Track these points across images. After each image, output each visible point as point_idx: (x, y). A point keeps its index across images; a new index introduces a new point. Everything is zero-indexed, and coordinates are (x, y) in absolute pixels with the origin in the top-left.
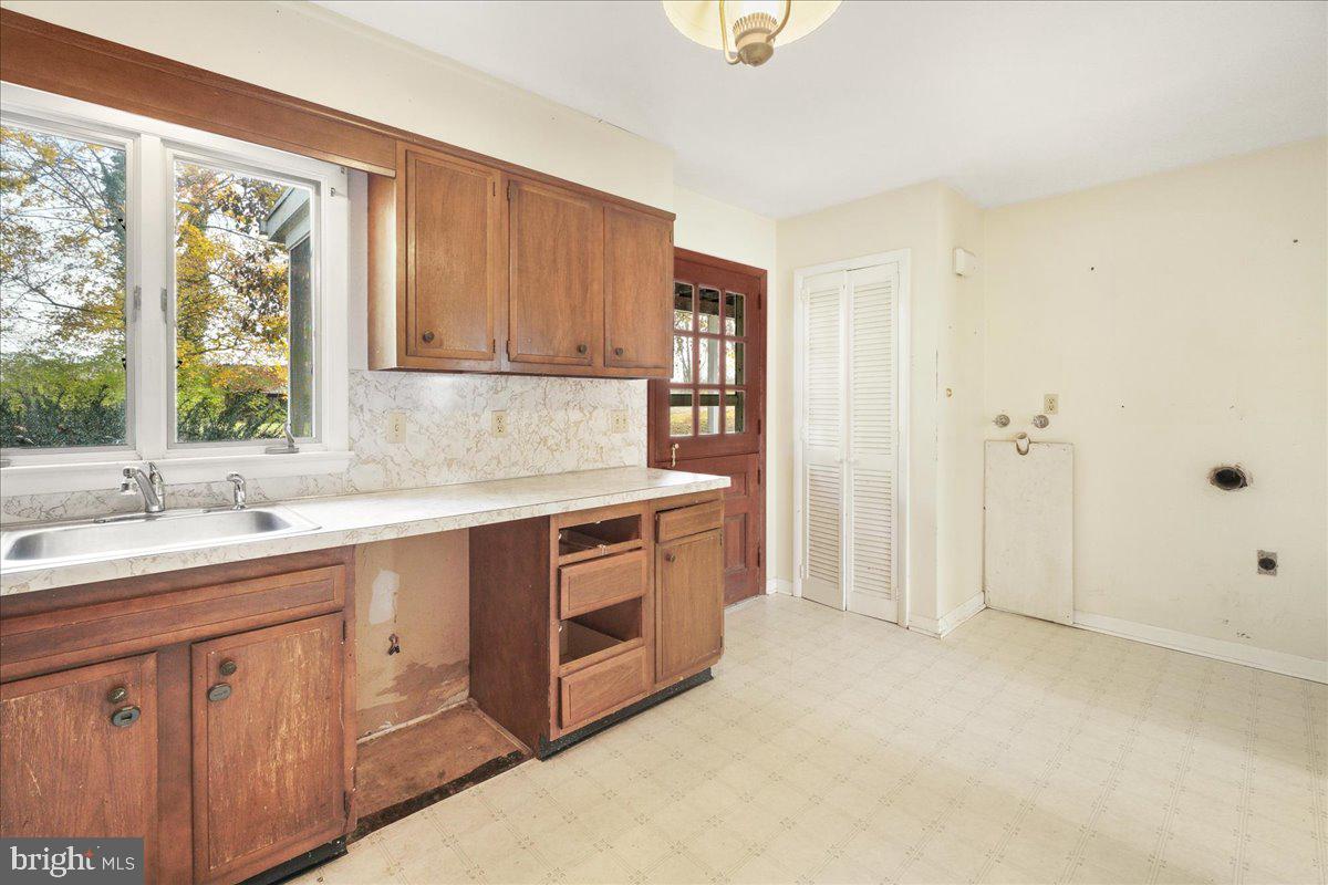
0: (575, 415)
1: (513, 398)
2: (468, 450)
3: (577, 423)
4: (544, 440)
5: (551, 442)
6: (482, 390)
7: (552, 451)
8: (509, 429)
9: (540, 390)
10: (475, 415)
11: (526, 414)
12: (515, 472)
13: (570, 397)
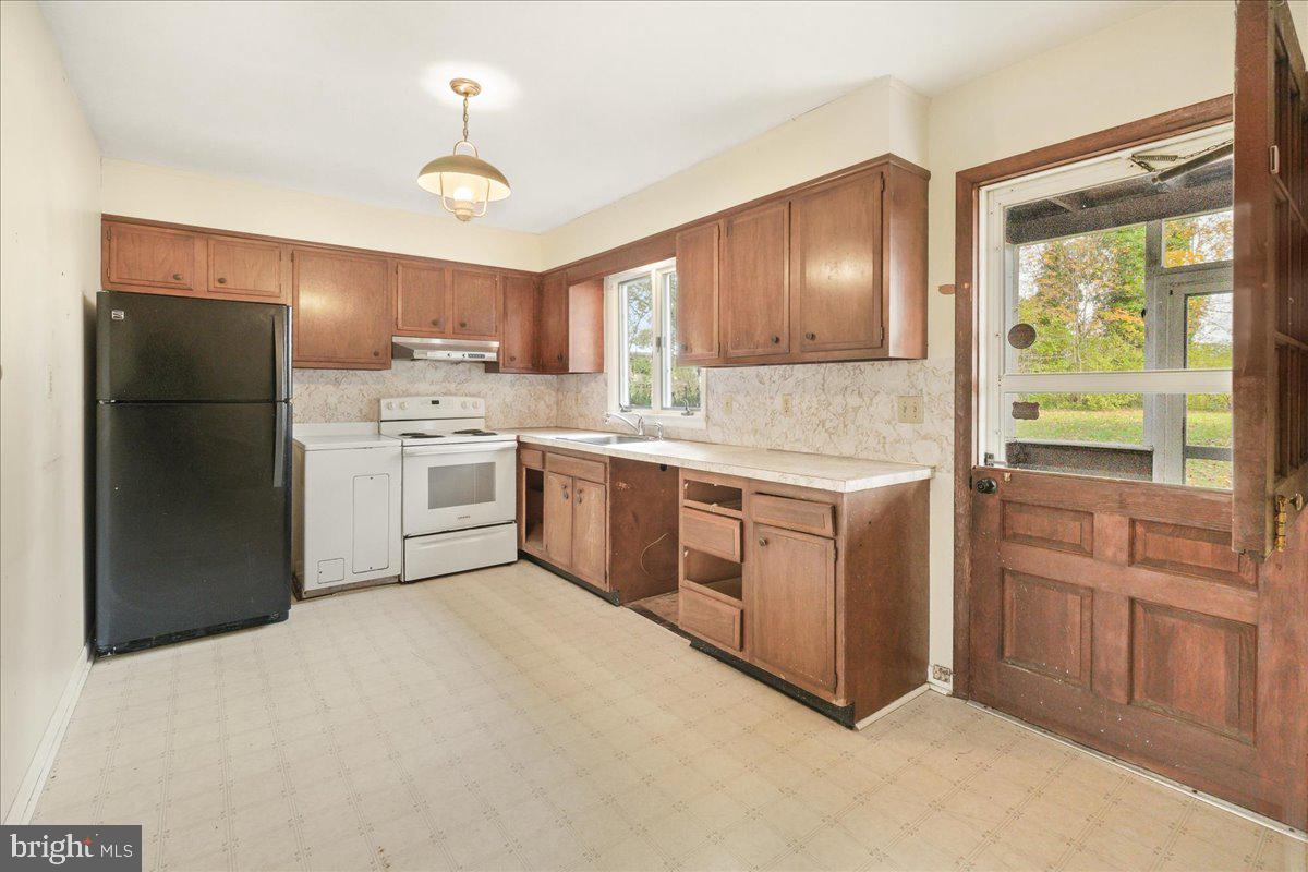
0: (853, 401)
1: (797, 384)
2: (766, 424)
3: (856, 410)
4: (822, 423)
5: (828, 425)
6: (776, 378)
7: (831, 434)
8: (795, 409)
9: (819, 377)
10: (771, 398)
11: (808, 397)
12: (798, 447)
13: (848, 382)
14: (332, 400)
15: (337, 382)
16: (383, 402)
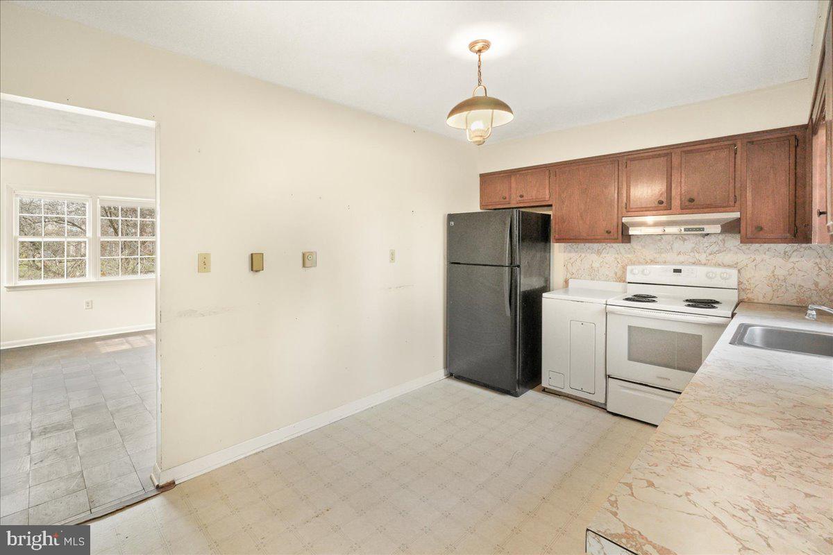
14: (596, 265)
15: (599, 252)
16: (629, 268)
